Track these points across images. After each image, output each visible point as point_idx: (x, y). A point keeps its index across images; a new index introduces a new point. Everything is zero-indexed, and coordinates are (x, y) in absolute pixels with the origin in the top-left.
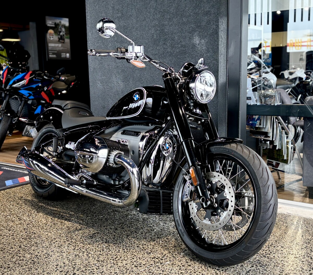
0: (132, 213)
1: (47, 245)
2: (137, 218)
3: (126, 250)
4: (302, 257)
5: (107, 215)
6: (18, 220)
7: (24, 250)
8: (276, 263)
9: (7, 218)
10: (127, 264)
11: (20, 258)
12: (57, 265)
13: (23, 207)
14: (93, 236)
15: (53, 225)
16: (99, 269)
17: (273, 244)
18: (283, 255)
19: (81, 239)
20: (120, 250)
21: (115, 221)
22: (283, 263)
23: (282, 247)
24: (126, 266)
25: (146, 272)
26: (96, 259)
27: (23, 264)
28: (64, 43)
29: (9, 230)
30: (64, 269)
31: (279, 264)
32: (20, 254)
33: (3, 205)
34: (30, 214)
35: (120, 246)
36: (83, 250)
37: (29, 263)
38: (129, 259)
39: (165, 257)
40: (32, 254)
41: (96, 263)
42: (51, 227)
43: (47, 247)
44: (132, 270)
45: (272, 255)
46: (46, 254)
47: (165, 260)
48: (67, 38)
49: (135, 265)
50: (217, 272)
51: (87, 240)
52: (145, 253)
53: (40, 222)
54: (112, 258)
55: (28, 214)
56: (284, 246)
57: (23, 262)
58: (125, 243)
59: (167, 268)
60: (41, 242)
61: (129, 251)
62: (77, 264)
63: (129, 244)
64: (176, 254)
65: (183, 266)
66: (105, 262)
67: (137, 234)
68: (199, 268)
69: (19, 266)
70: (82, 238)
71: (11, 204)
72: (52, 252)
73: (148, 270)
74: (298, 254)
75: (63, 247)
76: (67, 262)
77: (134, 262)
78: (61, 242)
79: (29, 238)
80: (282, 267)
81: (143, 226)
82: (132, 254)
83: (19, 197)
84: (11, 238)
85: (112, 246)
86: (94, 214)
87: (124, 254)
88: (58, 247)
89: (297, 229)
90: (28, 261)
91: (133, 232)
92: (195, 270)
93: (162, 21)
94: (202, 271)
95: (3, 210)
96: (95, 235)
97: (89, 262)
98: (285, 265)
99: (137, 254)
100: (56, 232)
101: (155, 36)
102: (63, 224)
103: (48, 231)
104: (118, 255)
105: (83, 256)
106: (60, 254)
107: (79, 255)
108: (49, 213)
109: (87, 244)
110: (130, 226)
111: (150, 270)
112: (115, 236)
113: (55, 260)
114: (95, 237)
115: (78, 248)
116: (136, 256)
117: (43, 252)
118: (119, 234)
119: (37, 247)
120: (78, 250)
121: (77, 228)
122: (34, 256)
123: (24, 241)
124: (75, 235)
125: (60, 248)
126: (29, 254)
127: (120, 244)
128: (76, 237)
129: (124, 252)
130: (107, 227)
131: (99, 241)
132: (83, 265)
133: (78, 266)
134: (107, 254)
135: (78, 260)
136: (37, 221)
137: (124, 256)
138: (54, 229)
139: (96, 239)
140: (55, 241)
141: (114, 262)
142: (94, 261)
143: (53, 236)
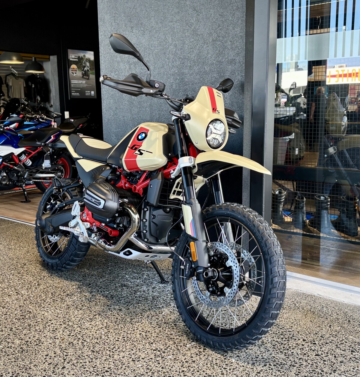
0: (142, 290)
1: (41, 329)
2: (147, 295)
3: (126, 338)
4: (325, 355)
5: (113, 291)
6: (16, 294)
7: (15, 334)
8: (294, 362)
10: (124, 357)
11: (8, 344)
12: (47, 355)
13: (24, 277)
14: (93, 318)
15: (52, 302)
16: (92, 361)
17: (294, 336)
18: (303, 352)
20: (119, 338)
21: (121, 299)
22: (301, 361)
23: (304, 340)
24: (123, 360)
25: (143, 369)
26: (91, 349)
27: (10, 352)
28: (88, 79)
30: (53, 360)
31: (296, 363)
32: (9, 339)
33: (3, 274)
35: (121, 333)
36: (79, 337)
37: (16, 352)
38: (128, 351)
39: (168, 349)
40: (22, 339)
41: (91, 354)
42: (50, 304)
43: (41, 331)
44: (128, 365)
45: (290, 351)
46: (38, 339)
47: (167, 353)
48: (91, 74)
49: (133, 359)
50: (224, 371)
52: (146, 343)
53: (38, 298)
54: (109, 348)
55: (28, 287)
56: (307, 339)
57: (10, 349)
58: (126, 328)
59: (167, 364)
60: (35, 323)
61: (129, 339)
62: (69, 355)
63: (131, 331)
64: (181, 346)
65: (186, 362)
67: (142, 317)
68: (204, 366)
69: (5, 355)
70: (81, 320)
71: (11, 274)
72: (45, 338)
73: (147, 366)
74: (320, 351)
75: (57, 332)
76: (58, 352)
77: (133, 355)
78: (57, 325)
79: (23, 318)
80: (299, 367)
81: (152, 307)
82: (132, 344)
83: (22, 264)
84: (3, 317)
85: (111, 332)
86: (100, 289)
87: (124, 344)
88: (52, 331)
89: (325, 316)
90: (16, 349)
91: (138, 314)
92: (199, 368)
93: (181, 69)
94: (207, 369)
96: (96, 317)
97: (82, 353)
98: (302, 365)
99: (138, 344)
101: (174, 85)
102: (63, 301)
103: (45, 310)
104: (116, 344)
105: (77, 344)
106: (52, 340)
107: (73, 343)
108: (50, 286)
109: (84, 328)
110: (136, 307)
111: (148, 365)
112: (117, 319)
113: (46, 349)
114: (95, 319)
115: (74, 334)
116: (136, 347)
117: (35, 337)
118: (122, 316)
119: (30, 330)
120: (73, 337)
121: (77, 307)
122: (24, 342)
123: (17, 323)
124: (74, 316)
125: (55, 333)
126: (19, 339)
127: (121, 330)
128: (74, 319)
129: (123, 341)
130: (110, 307)
131: (99, 325)
132: (75, 357)
133: (69, 357)
134: (104, 342)
135: (71, 349)
136: (35, 296)
137: (122, 346)
138: (53, 308)
139: (96, 322)
140: (50, 324)
141: (110, 354)
142: (88, 352)
143: (49, 316)
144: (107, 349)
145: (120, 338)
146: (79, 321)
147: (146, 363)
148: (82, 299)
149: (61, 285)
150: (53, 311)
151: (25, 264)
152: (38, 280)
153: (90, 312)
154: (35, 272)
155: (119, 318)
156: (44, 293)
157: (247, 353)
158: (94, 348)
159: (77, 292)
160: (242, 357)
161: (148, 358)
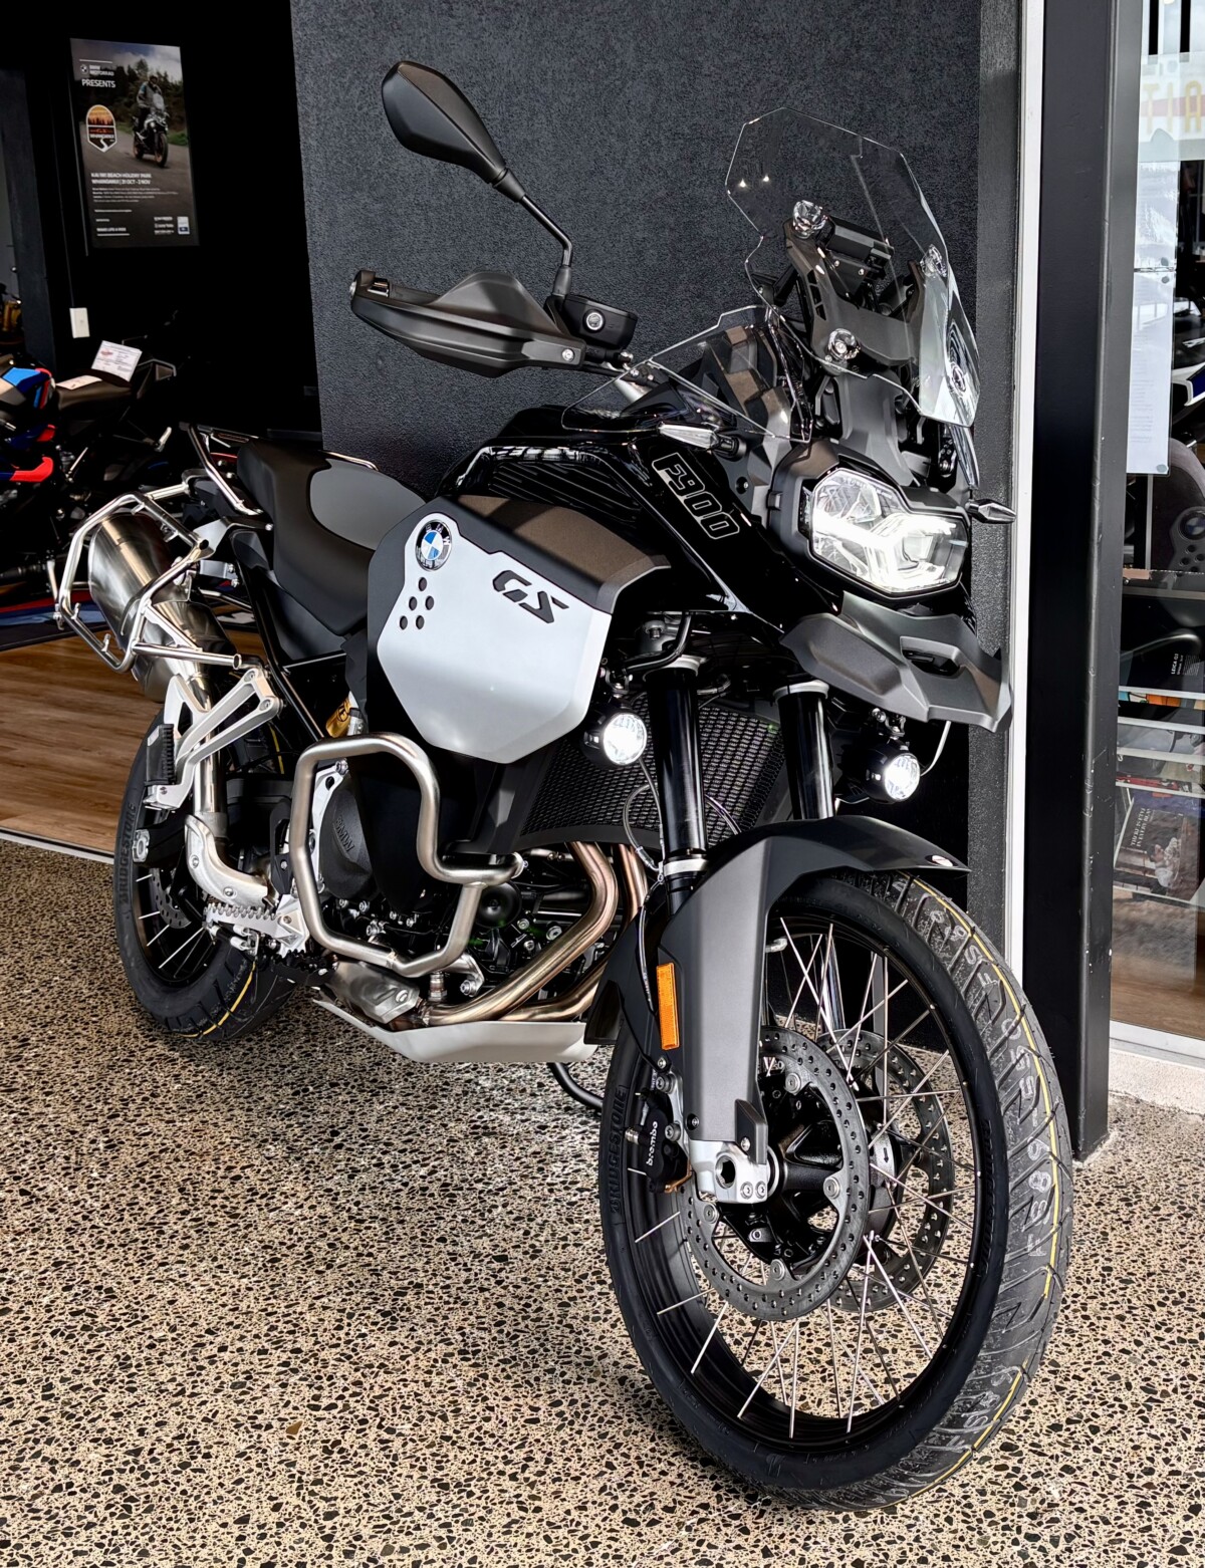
1: (179, 1379)
3: (565, 1403)
5: (446, 1162)
6: (21, 1200)
7: (71, 1416)
10: (585, 1509)
11: (53, 1470)
12: (243, 1520)
13: (36, 1110)
14: (394, 1309)
15: (192, 1232)
16: (451, 1539)
19: (342, 1334)
20: (537, 1409)
21: (490, 1200)
26: (430, 1472)
27: (73, 1514)
28: (162, 165)
30: (279, 1543)
32: (49, 1442)
34: (74, 1158)
35: (537, 1379)
36: (362, 1411)
38: (591, 1471)
40: (109, 1441)
41: (434, 1498)
42: (186, 1247)
43: (182, 1392)
44: (615, 1545)
46: (181, 1437)
48: (175, 142)
49: (624, 1512)
50: (1031, 1552)
51: (370, 1340)
53: (126, 1215)
54: (507, 1462)
55: (67, 1158)
57: (69, 1499)
58: (555, 1355)
59: (781, 1530)
60: (146, 1352)
61: (582, 1412)
62: (342, 1512)
63: (578, 1365)
66: (478, 1494)
68: (939, 1530)
69: (54, 1530)
70: (346, 1321)
72: (210, 1427)
73: (695, 1545)
75: (257, 1390)
76: (290, 1500)
77: (618, 1493)
78: (247, 1356)
79: (85, 1328)
82: (603, 1436)
83: (13, 1043)
86: (384, 1153)
87: (564, 1434)
88: (234, 1386)
90: (96, 1495)
91: (585, 1276)
92: (924, 1541)
94: (957, 1547)
96: (406, 1300)
97: (397, 1496)
100: (214, 1287)
102: (242, 1224)
103: (175, 1276)
104: (530, 1439)
105: (362, 1452)
106: (246, 1436)
107: (343, 1445)
108: (165, 1150)
109: (371, 1366)
110: (565, 1239)
111: (700, 1543)
112: (500, 1305)
113: (229, 1484)
114: (406, 1314)
115: (335, 1395)
116: (624, 1450)
117: (164, 1423)
118: (519, 1292)
119: (132, 1390)
120: (334, 1412)
121: (310, 1255)
122: (119, 1453)
123: (63, 1353)
124: (309, 1301)
125: (247, 1398)
126: (95, 1440)
127: (536, 1366)
128: (314, 1319)
129: (558, 1421)
130: (455, 1243)
131: (430, 1342)
132: (370, 1518)
133: (345, 1521)
134: (477, 1434)
135: (342, 1479)
136: (111, 1206)
137: (563, 1451)
138: (204, 1264)
139: (412, 1329)
140: (216, 1350)
141: (518, 1492)
142: (419, 1487)
143: (201, 1310)
144: (501, 1466)
145: (542, 1404)
146: (339, 1328)
147: (689, 1529)
148: (319, 1210)
149: (209, 1144)
150: (207, 1278)
151: (25, 1042)
152: (101, 1119)
153: (374, 1279)
154: (80, 1077)
155: (507, 1303)
156: (144, 1189)
157: (1104, 1452)
158: (441, 1468)
159: (290, 1173)
160: (1088, 1471)
161: (692, 1505)
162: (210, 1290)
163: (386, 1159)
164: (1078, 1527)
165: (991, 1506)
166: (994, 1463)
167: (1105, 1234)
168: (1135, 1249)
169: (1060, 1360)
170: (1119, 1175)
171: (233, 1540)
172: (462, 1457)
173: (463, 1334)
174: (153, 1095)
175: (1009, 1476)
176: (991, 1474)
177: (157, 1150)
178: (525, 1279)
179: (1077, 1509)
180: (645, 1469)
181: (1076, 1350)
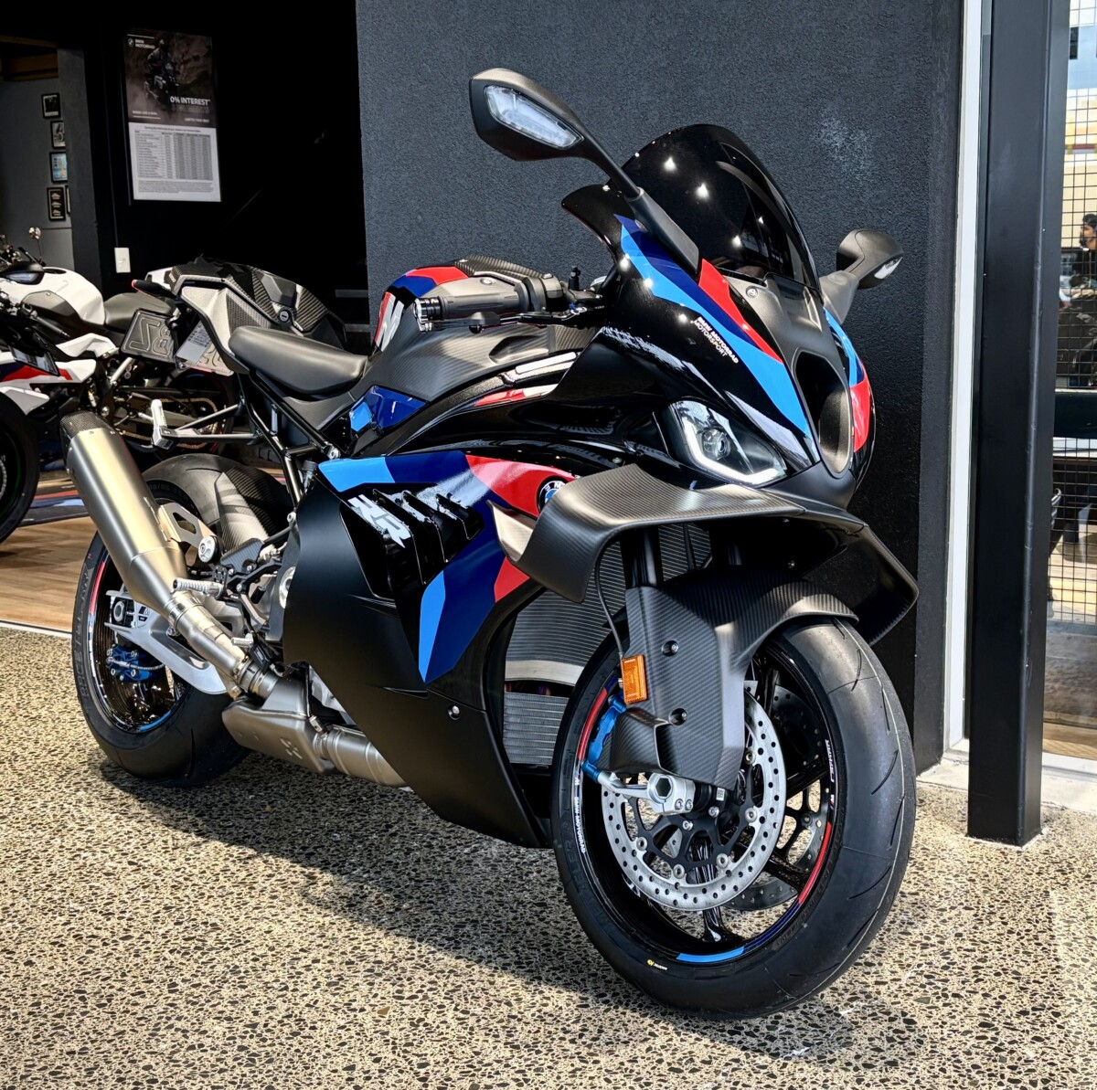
1: (282, 980)
6: (130, 868)
7: (194, 1003)
9: (81, 862)
10: (634, 1060)
12: (352, 1068)
14: (456, 936)
15: (279, 888)
19: (415, 951)
21: (525, 869)
26: (503, 1038)
27: (206, 1063)
29: (108, 915)
30: (382, 1083)
32: (179, 1019)
33: (51, 805)
34: (170, 842)
36: (439, 1001)
40: (229, 1019)
41: (509, 1054)
42: (275, 897)
43: (286, 988)
46: (289, 1017)
47: (784, 1039)
49: (669, 1064)
51: (439, 955)
53: (221, 877)
54: (566, 1032)
55: (165, 842)
57: (203, 1054)
59: (803, 1075)
60: (251, 964)
62: (432, 1063)
66: (545, 1052)
68: (935, 1076)
69: (191, 1073)
71: (80, 801)
72: (313, 1010)
73: (732, 1084)
75: (349, 988)
76: (388, 1055)
77: (662, 1051)
78: (337, 966)
79: (197, 948)
84: (121, 947)
86: (433, 839)
87: (611, 1015)
88: (329, 984)
90: (225, 1052)
95: (55, 825)
96: (465, 930)
97: (477, 1054)
100: (301, 921)
103: (268, 915)
104: (583, 1017)
105: (444, 1026)
106: (345, 1016)
107: (426, 1021)
108: (249, 837)
109: (442, 972)
111: (737, 1082)
112: (545, 934)
113: (334, 1046)
114: (466, 939)
115: (415, 990)
117: (273, 1008)
118: (559, 925)
119: (244, 987)
120: (417, 1000)
121: (380, 902)
122: (240, 1026)
123: (181, 963)
124: (385, 931)
125: (342, 992)
126: (217, 1018)
127: (581, 972)
128: (390, 942)
129: (606, 1006)
130: (501, 895)
131: (490, 956)
132: (457, 1067)
133: (436, 1069)
134: (538, 1014)
135: (429, 1043)
136: (208, 872)
137: (612, 1025)
138: (292, 908)
139: (473, 949)
140: (310, 962)
141: (578, 1050)
142: (495, 1048)
143: (293, 936)
144: (562, 1035)
145: (590, 995)
146: (412, 948)
147: (725, 1074)
148: (384, 874)
149: (284, 833)
150: (296, 917)
153: (437, 917)
155: (551, 931)
156: (234, 861)
157: (1066, 1027)
158: (512, 1036)
159: (355, 851)
160: (1055, 1040)
161: (727, 1060)
162: (300, 924)
163: (434, 843)
164: (1051, 1074)
165: (977, 1060)
166: (974, 1034)
167: (1047, 892)
168: (1074, 901)
169: (1020, 970)
170: (1054, 855)
171: (344, 1081)
172: (528, 1028)
173: (517, 952)
174: (232, 802)
175: (988, 1043)
176: (973, 1041)
177: (241, 837)
178: (563, 918)
179: (1050, 1064)
180: (682, 1036)
181: (1033, 965)
